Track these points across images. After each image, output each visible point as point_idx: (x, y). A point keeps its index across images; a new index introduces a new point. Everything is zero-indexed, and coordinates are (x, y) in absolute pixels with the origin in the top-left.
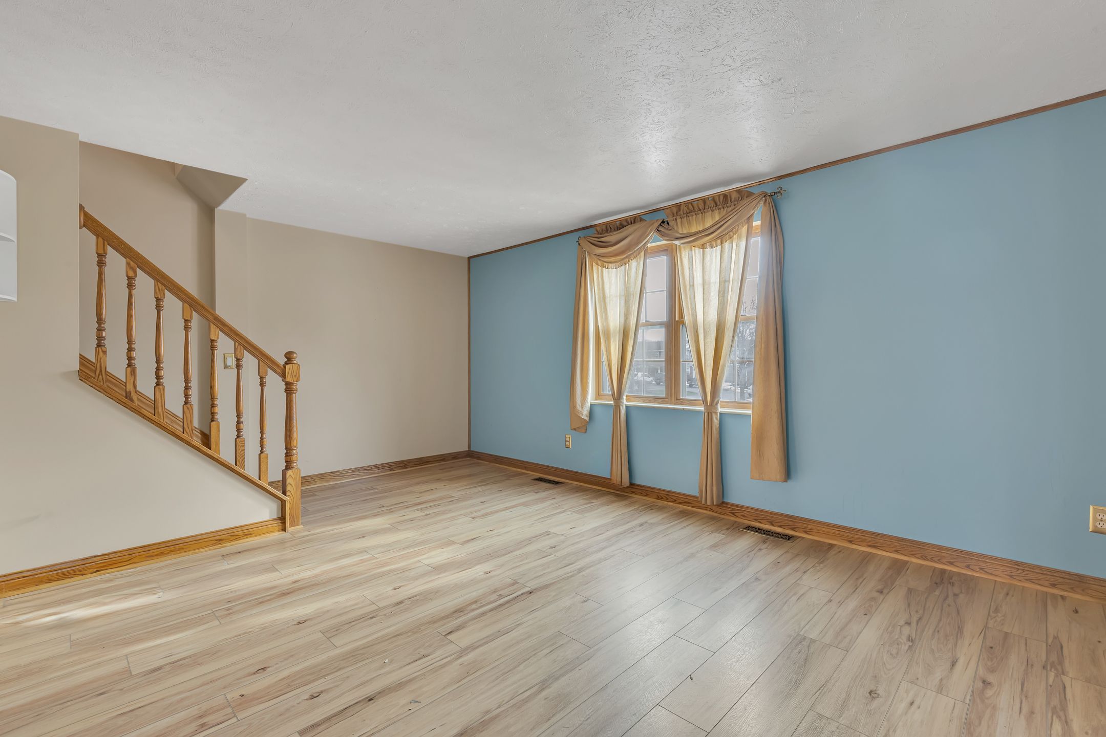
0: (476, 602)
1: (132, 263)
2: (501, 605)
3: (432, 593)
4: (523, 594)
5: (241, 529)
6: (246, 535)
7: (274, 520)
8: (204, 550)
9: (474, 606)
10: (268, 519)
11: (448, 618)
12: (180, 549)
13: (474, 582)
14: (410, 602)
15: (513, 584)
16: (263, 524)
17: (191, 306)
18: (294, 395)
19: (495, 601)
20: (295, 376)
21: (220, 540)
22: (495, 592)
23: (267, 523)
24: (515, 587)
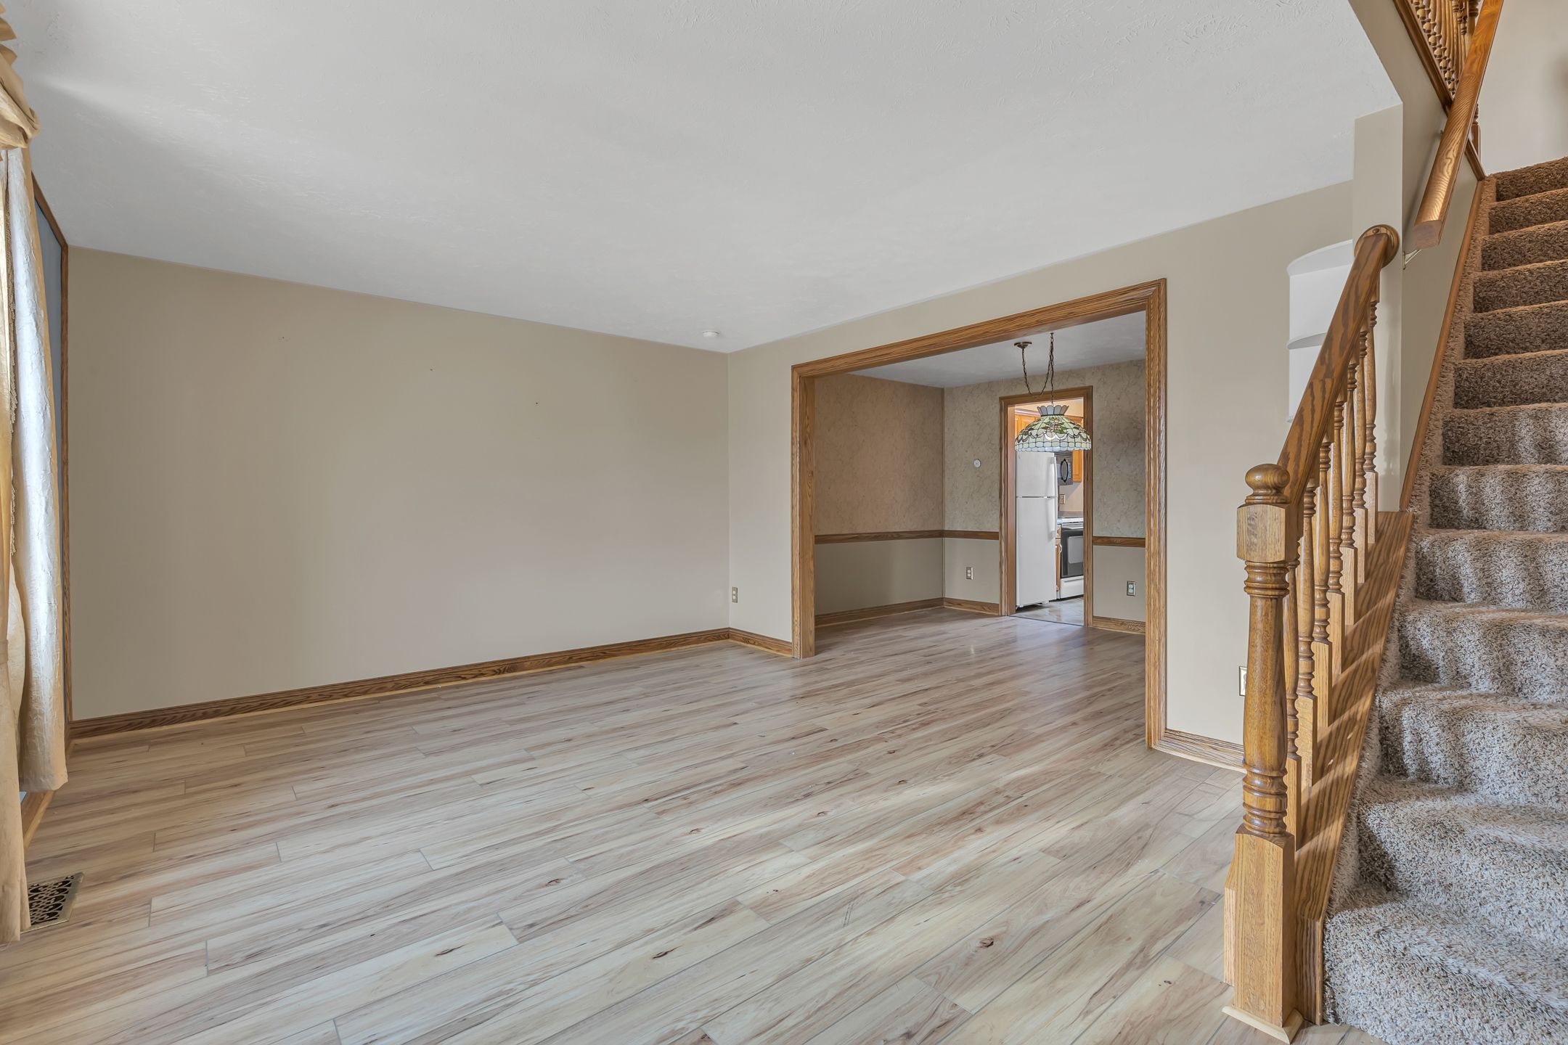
0: (716, 793)
2: (688, 788)
3: (772, 805)
4: (657, 799)
9: (719, 788)
11: (747, 779)
13: (717, 817)
14: (796, 796)
15: (663, 812)
19: (694, 793)
22: (691, 803)
24: (661, 809)
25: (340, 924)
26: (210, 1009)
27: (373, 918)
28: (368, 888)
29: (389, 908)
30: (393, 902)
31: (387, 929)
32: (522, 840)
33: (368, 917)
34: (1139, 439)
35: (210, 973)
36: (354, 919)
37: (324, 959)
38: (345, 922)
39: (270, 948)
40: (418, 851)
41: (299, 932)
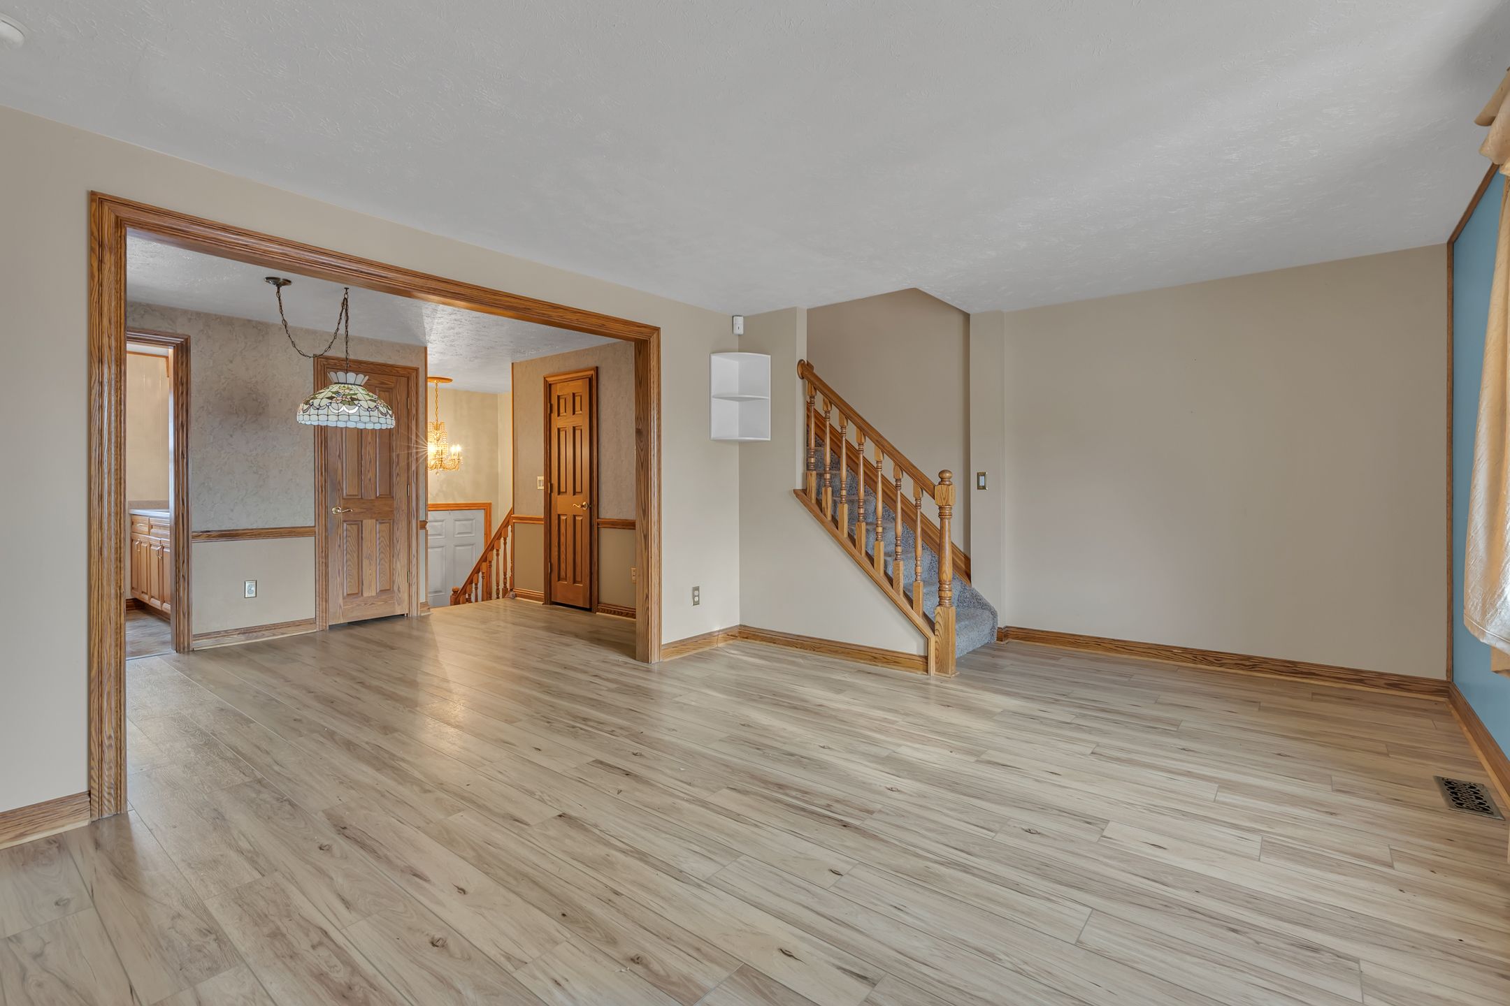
1: (826, 399)
5: (891, 654)
6: (895, 662)
7: (920, 656)
8: (862, 661)
10: (915, 653)
12: (848, 653)
16: (910, 657)
17: (861, 431)
18: (947, 520)
20: (944, 499)
21: (875, 658)
23: (914, 658)
25: (1216, 921)
26: (1355, 927)
27: (1185, 905)
28: (1166, 937)
29: (1166, 904)
30: (1158, 907)
31: (1182, 889)
32: (984, 875)
33: (1190, 910)
34: (260, 414)
35: (1357, 961)
36: (1203, 916)
37: (1248, 902)
38: (1212, 920)
39: (1292, 945)
40: (1079, 943)
41: (1260, 941)
